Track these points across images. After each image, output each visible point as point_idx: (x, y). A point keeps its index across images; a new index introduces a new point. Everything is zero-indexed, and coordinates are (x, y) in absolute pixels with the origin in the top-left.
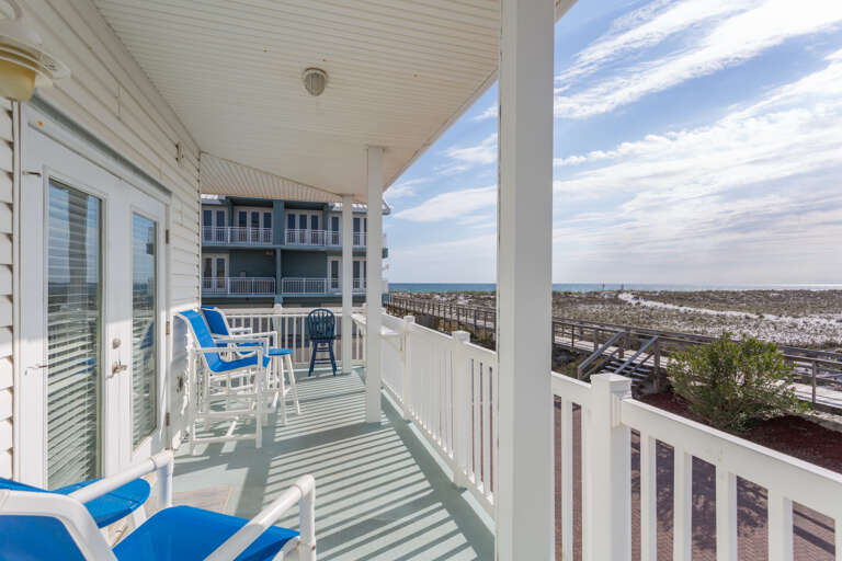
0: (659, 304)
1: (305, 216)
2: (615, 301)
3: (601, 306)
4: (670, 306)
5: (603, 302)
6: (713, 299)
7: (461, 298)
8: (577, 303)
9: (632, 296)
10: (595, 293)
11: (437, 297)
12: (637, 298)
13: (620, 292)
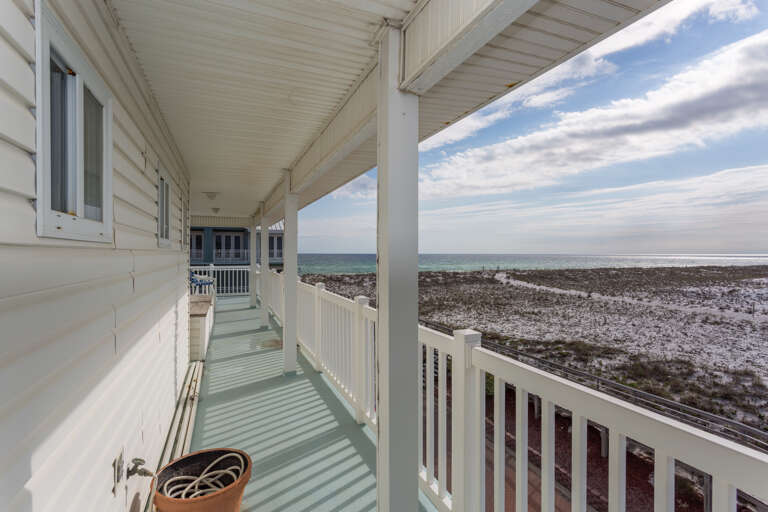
0: (524, 284)
1: (230, 237)
2: (492, 281)
3: (478, 286)
4: (530, 286)
5: (481, 281)
6: (568, 278)
7: (367, 279)
8: (462, 283)
9: (505, 275)
10: (479, 272)
11: (347, 278)
12: (508, 278)
13: (498, 271)
